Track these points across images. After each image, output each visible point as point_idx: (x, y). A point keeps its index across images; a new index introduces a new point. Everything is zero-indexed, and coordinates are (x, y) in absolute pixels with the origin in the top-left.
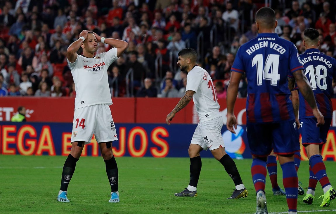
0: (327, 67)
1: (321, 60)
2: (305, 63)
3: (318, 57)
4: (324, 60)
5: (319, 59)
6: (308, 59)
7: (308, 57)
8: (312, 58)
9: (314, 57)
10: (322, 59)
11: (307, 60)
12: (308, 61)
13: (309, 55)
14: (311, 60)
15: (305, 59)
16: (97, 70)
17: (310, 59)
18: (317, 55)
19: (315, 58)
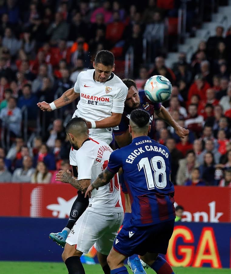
0: (164, 157)
1: (156, 151)
2: (136, 156)
3: (151, 147)
4: (158, 149)
5: (153, 149)
6: (139, 151)
7: (139, 149)
8: (144, 149)
9: (146, 147)
10: (156, 149)
11: (137, 152)
12: (139, 153)
13: (139, 146)
14: (144, 151)
15: (134, 151)
16: (92, 104)
17: (141, 150)
18: (149, 144)
19: (148, 148)
